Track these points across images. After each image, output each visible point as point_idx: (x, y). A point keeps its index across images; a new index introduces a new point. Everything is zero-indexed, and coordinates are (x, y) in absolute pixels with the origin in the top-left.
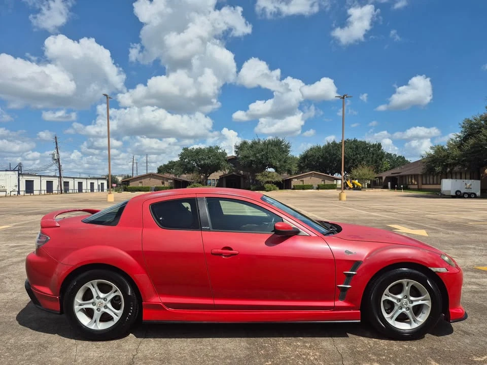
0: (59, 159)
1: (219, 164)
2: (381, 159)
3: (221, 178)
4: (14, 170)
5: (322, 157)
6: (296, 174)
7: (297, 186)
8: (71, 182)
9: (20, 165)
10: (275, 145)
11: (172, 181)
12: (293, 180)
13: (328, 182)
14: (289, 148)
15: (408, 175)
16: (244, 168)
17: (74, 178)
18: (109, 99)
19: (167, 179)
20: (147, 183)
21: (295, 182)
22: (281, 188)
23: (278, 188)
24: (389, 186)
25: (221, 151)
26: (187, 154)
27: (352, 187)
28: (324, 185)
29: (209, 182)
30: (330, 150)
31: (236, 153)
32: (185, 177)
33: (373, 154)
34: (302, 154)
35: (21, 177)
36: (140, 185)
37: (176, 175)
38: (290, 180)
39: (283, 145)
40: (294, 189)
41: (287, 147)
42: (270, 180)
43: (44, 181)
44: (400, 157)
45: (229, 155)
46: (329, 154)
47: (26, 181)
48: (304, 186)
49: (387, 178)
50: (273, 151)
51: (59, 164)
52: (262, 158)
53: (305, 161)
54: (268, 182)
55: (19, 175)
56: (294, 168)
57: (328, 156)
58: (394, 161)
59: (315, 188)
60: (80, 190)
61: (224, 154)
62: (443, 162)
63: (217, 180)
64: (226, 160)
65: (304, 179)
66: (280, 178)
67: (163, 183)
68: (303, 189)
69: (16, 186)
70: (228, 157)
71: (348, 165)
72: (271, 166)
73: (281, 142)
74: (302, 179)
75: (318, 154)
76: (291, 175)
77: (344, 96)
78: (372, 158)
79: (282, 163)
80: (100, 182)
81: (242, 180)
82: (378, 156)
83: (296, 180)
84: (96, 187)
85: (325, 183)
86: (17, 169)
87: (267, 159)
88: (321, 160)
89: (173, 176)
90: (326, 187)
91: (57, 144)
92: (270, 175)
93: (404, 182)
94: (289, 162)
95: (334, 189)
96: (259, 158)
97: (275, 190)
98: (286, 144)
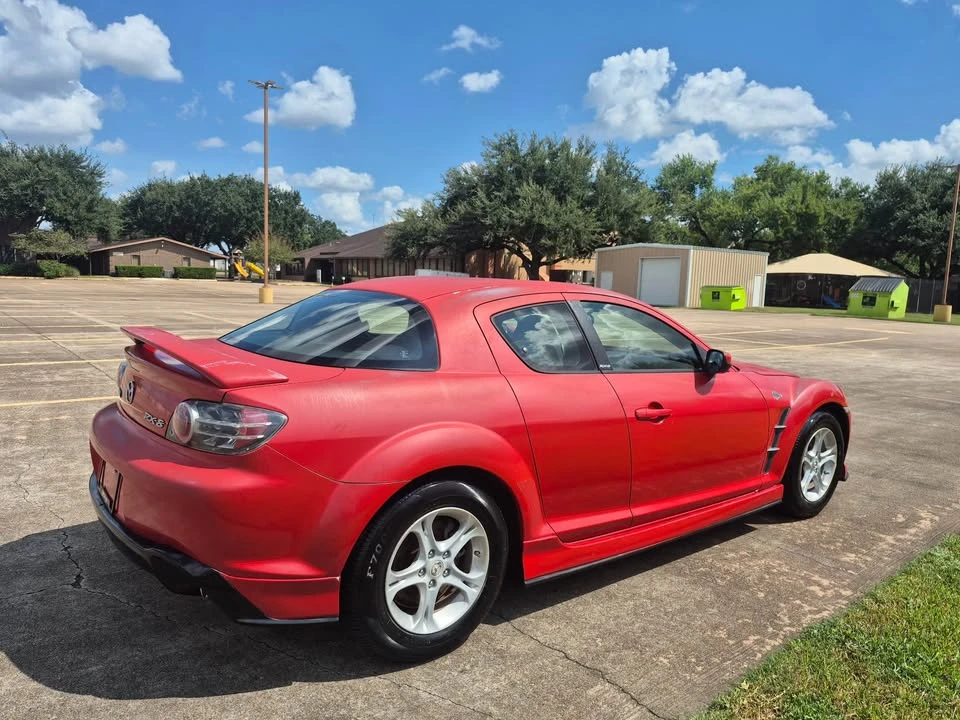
2: (300, 224)
5: (179, 207)
6: (123, 236)
7: (124, 268)
10: (60, 165)
12: (115, 254)
13: (196, 263)
14: (100, 176)
15: (352, 259)
21: (118, 259)
22: (84, 272)
23: (77, 272)
24: (319, 276)
27: (246, 275)
28: (189, 270)
30: (198, 194)
33: (286, 212)
34: (128, 195)
38: (106, 255)
39: (83, 168)
40: (116, 274)
41: (95, 173)
42: (52, 250)
44: (327, 222)
46: (196, 201)
48: (142, 269)
49: (313, 260)
50: (55, 179)
52: (26, 195)
53: (135, 212)
54: (49, 256)
56: (115, 226)
57: (193, 205)
58: (317, 229)
59: (169, 275)
62: (419, 238)
65: (141, 253)
66: (80, 248)
68: (140, 276)
71: (236, 230)
72: (48, 217)
73: (78, 160)
74: (137, 254)
75: (170, 200)
76: (108, 241)
77: (267, 84)
78: (285, 219)
82: (296, 216)
83: (122, 254)
85: (189, 264)
87: (40, 198)
88: (177, 214)
90: (192, 272)
93: (344, 271)
94: (99, 209)
95: (211, 277)
96: (15, 192)
97: (70, 276)
98: (92, 165)
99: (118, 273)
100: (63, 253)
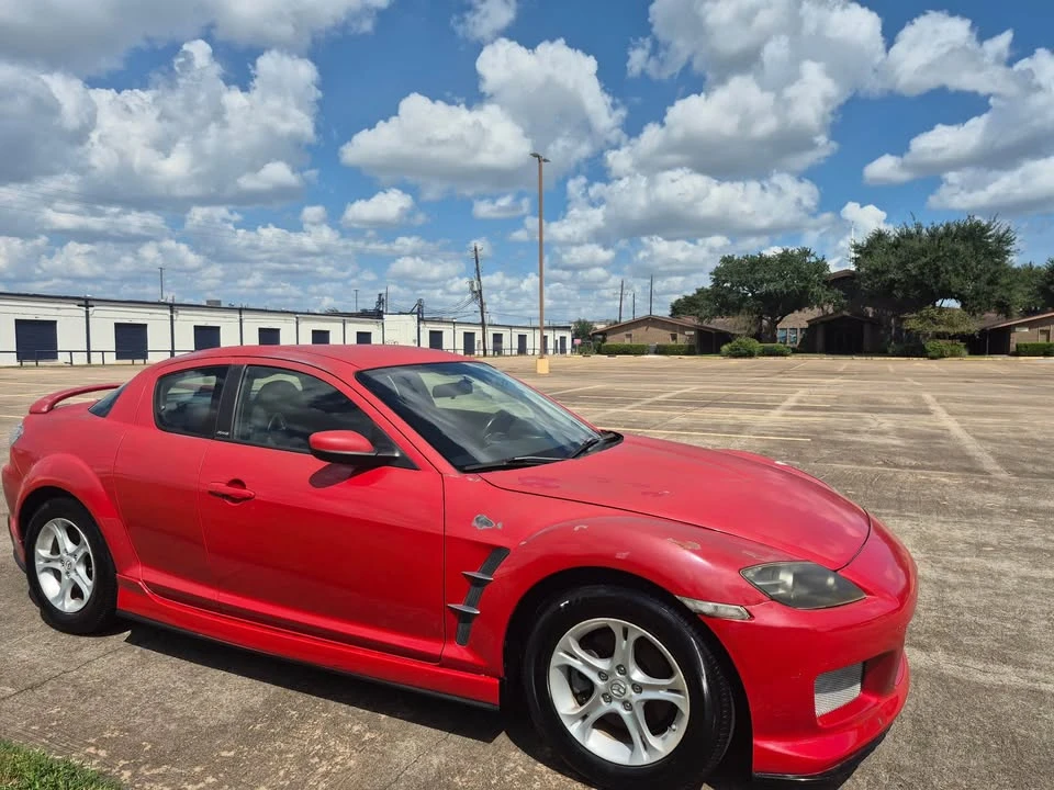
0: (480, 291)
1: (804, 291)
3: (813, 324)
4: (411, 313)
6: (1028, 312)
7: (1026, 346)
8: (506, 334)
9: (420, 304)
10: (965, 239)
11: (693, 333)
12: (1017, 329)
14: (1009, 243)
16: (872, 298)
17: (511, 327)
18: (543, 163)
19: (683, 329)
20: (641, 336)
21: (1022, 335)
23: (965, 352)
25: (813, 260)
26: (730, 270)
29: (779, 334)
31: (856, 263)
32: (720, 323)
35: (422, 325)
36: (627, 342)
37: (701, 320)
38: (1007, 331)
39: (990, 236)
40: (1017, 354)
41: (1004, 240)
42: (942, 329)
43: (461, 331)
45: (833, 269)
47: (431, 332)
50: (956, 253)
51: (481, 300)
52: (923, 274)
54: (939, 336)
55: (420, 320)
56: (1020, 297)
60: (522, 350)
61: (821, 266)
63: (801, 329)
64: (825, 282)
65: (1051, 327)
66: (973, 326)
67: (674, 337)
69: (414, 341)
70: (831, 274)
72: (947, 295)
73: (984, 230)
74: (1045, 328)
76: (1008, 316)
79: (982, 285)
80: (559, 334)
81: (867, 329)
83: (1027, 330)
84: (550, 345)
86: (416, 310)
87: (937, 276)
89: (696, 322)
91: (477, 262)
92: (945, 317)
94: (1004, 281)
96: (914, 273)
97: (955, 356)
98: (1001, 232)
99: (1020, 352)
100: (952, 331)
